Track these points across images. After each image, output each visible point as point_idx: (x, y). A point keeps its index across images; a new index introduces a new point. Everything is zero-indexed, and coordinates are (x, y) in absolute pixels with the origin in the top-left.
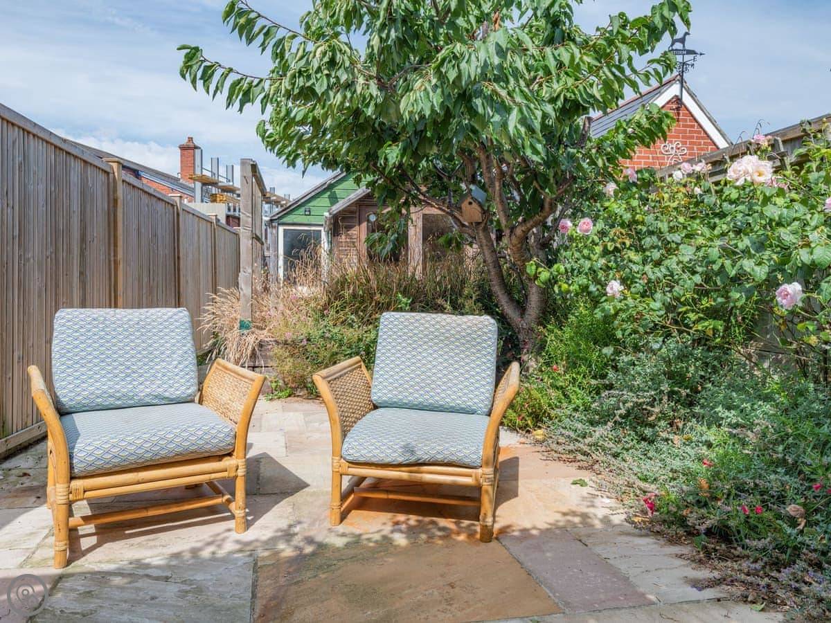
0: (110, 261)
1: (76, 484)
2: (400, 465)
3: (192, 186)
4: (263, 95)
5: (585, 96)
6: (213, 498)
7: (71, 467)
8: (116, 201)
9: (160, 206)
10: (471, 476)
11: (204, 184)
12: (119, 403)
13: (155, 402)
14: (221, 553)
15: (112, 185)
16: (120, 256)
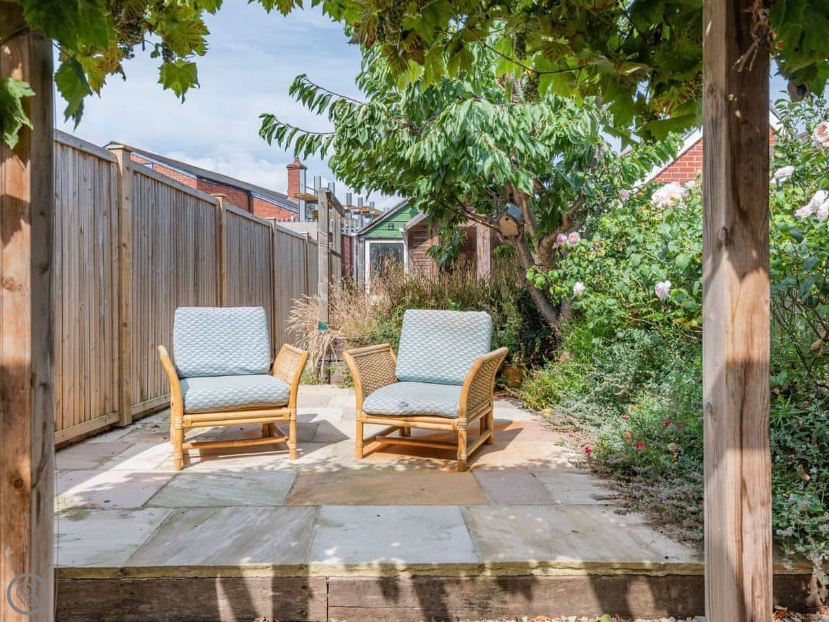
0: (216, 274)
1: (187, 417)
2: (401, 416)
3: (297, 203)
4: (321, 147)
5: (572, 133)
6: (277, 438)
7: (184, 407)
8: (221, 227)
9: (258, 228)
10: (449, 424)
11: (307, 202)
12: (216, 372)
13: (241, 372)
14: (277, 469)
15: (218, 214)
16: (224, 271)
